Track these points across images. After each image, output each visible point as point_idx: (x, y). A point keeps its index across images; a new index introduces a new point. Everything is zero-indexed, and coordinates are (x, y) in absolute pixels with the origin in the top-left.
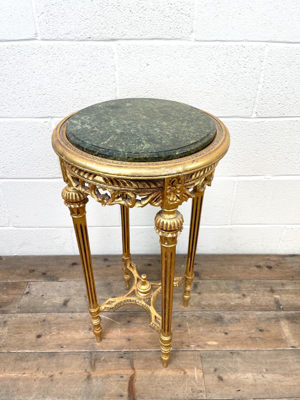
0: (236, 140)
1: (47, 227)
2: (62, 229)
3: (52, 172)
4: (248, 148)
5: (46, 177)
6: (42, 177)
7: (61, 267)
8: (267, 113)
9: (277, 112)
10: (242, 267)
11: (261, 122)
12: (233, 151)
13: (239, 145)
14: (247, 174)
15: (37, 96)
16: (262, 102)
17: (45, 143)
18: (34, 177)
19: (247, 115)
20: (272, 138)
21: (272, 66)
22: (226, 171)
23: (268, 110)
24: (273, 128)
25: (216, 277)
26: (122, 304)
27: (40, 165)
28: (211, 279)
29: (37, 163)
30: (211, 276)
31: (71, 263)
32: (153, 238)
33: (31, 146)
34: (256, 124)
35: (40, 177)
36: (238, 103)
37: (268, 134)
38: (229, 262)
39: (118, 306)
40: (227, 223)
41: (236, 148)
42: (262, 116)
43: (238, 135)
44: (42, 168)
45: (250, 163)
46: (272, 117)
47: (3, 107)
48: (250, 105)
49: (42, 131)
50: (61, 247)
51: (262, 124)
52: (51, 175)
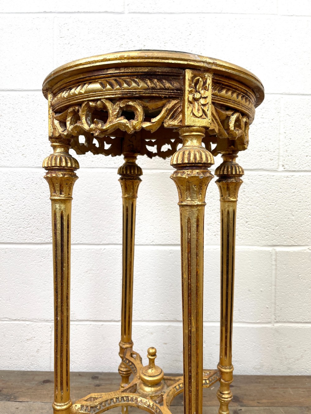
0: (265, 198)
1: (19, 320)
2: (39, 324)
3: (42, 234)
4: (281, 208)
5: (33, 242)
6: (28, 242)
7: (26, 384)
8: (296, 167)
9: (306, 165)
10: (304, 390)
11: (291, 176)
12: (264, 212)
13: (269, 204)
14: (285, 243)
15: (42, 144)
16: (287, 154)
17: (40, 197)
18: (18, 242)
19: (273, 167)
20: (307, 196)
21: (291, 117)
22: (258, 239)
23: (295, 162)
24: (306, 183)
25: (268, 403)
26: (112, 404)
27: (29, 225)
28: (260, 405)
29: (26, 223)
30: (259, 401)
31: (43, 380)
32: (166, 344)
33: (23, 200)
34: (285, 179)
35: (26, 241)
36: (261, 155)
37: (302, 191)
38: (283, 384)
39: (105, 405)
40: (269, 320)
41: (266, 208)
42: (290, 169)
43: (266, 191)
44: (30, 229)
45: (286, 228)
46: (302, 171)
47: (3, 155)
48: (274, 157)
49: (40, 183)
50: (32, 356)
51: (292, 178)
52: (40, 238)
